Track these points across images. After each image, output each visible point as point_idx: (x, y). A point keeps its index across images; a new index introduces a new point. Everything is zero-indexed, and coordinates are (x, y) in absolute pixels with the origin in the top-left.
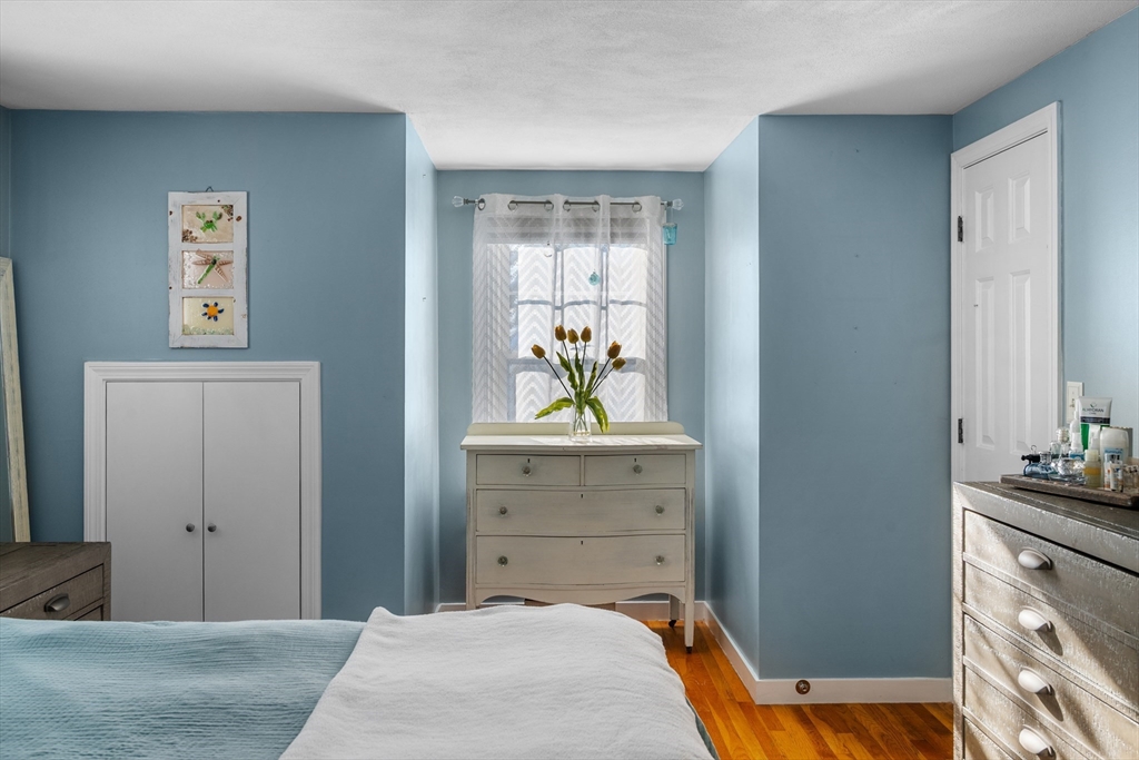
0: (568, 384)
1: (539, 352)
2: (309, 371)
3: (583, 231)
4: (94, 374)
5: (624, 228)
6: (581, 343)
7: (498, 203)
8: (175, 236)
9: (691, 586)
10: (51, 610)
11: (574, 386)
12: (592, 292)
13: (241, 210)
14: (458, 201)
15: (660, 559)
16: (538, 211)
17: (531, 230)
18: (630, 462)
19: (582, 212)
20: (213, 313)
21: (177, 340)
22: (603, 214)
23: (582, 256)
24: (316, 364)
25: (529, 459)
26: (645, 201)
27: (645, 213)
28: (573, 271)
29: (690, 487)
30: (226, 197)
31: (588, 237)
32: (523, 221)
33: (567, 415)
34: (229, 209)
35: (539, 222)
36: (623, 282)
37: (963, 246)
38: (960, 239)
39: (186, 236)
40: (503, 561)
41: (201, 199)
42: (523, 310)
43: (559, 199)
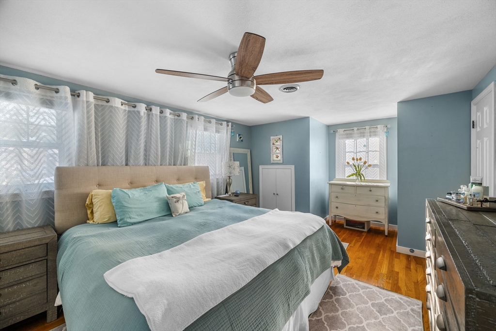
0: (355, 170)
1: (348, 163)
2: (293, 167)
3: (362, 135)
4: (261, 167)
5: (374, 134)
6: (359, 161)
7: (341, 131)
8: (272, 144)
9: (387, 220)
10: (245, 203)
11: (356, 171)
12: (365, 149)
13: (281, 139)
14: (332, 132)
15: (377, 213)
16: (351, 132)
17: (349, 136)
18: (369, 189)
19: (362, 131)
20: (277, 157)
21: (272, 162)
22: (367, 130)
23: (362, 141)
24: (294, 166)
25: (343, 187)
26: (378, 126)
27: (379, 129)
28: (359, 144)
29: (386, 196)
30: (279, 137)
31: (364, 136)
32: (347, 134)
33: (354, 177)
34: (280, 139)
35: (351, 134)
36: (373, 146)
37: (475, 129)
38: (473, 127)
39: (273, 144)
40: (337, 208)
41: (275, 137)
42: (347, 154)
43: (355, 129)
